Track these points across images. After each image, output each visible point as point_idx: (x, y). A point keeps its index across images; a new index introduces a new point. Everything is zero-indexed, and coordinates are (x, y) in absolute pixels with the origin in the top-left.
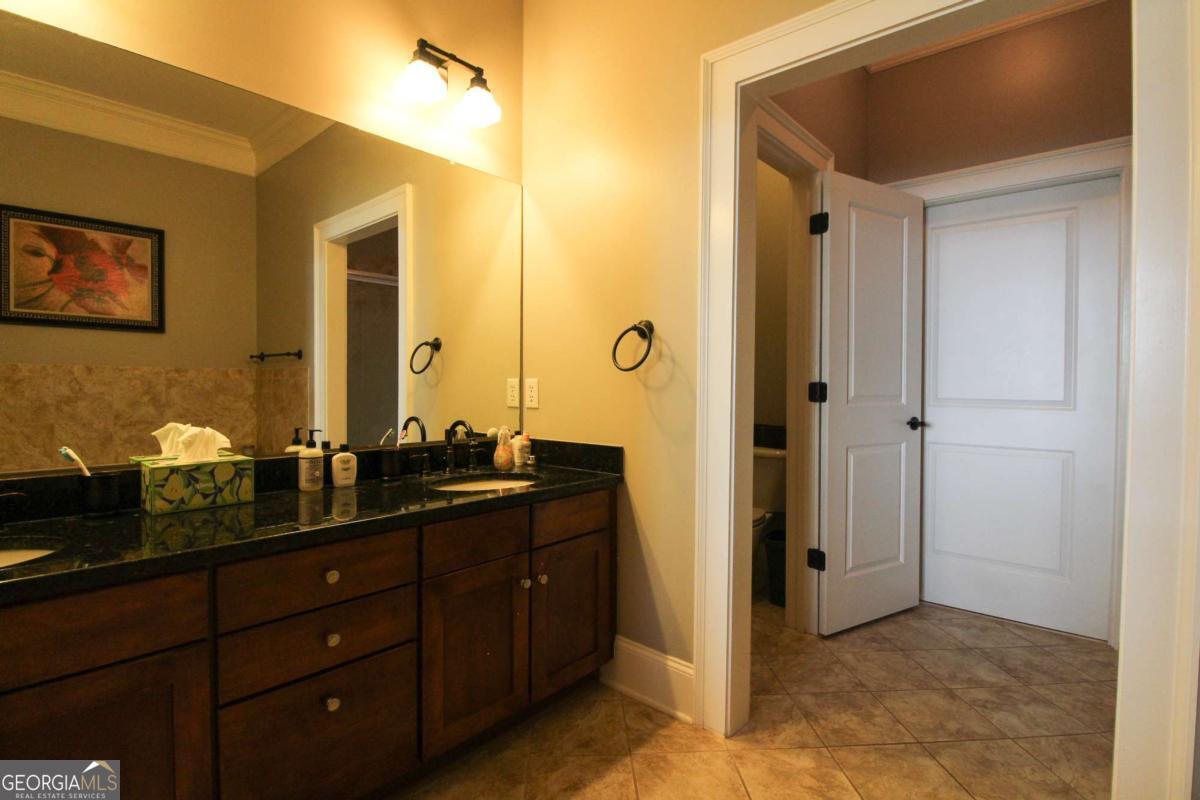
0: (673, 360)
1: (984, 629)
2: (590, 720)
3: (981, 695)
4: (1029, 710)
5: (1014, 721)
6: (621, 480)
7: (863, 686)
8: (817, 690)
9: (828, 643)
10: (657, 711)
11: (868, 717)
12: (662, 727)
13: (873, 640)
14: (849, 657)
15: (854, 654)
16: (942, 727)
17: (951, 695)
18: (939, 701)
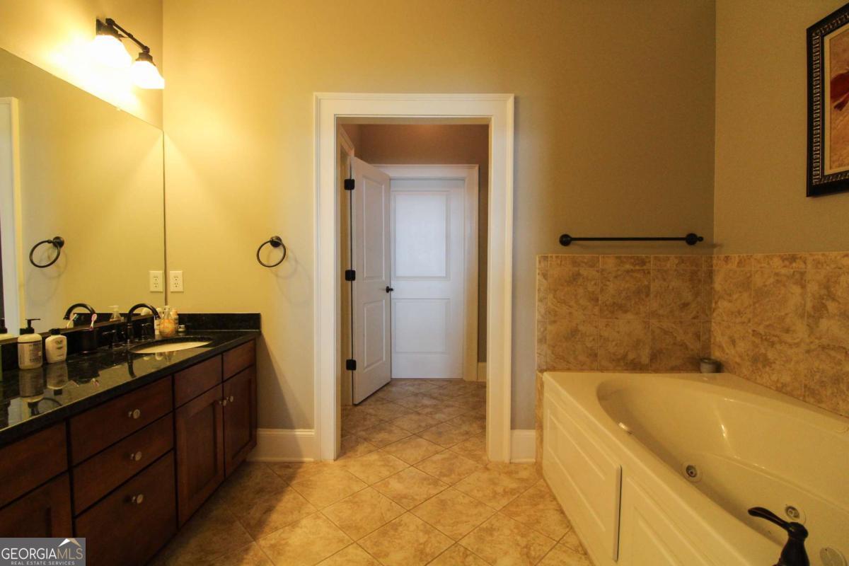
0: (296, 261)
1: (419, 385)
2: (256, 478)
3: (429, 410)
4: (446, 410)
5: (443, 416)
6: (260, 334)
7: (382, 420)
8: (365, 428)
9: (359, 407)
10: (290, 463)
11: (390, 432)
12: (300, 467)
13: (377, 400)
14: (371, 411)
15: (373, 409)
16: (420, 426)
17: (419, 414)
18: (415, 417)
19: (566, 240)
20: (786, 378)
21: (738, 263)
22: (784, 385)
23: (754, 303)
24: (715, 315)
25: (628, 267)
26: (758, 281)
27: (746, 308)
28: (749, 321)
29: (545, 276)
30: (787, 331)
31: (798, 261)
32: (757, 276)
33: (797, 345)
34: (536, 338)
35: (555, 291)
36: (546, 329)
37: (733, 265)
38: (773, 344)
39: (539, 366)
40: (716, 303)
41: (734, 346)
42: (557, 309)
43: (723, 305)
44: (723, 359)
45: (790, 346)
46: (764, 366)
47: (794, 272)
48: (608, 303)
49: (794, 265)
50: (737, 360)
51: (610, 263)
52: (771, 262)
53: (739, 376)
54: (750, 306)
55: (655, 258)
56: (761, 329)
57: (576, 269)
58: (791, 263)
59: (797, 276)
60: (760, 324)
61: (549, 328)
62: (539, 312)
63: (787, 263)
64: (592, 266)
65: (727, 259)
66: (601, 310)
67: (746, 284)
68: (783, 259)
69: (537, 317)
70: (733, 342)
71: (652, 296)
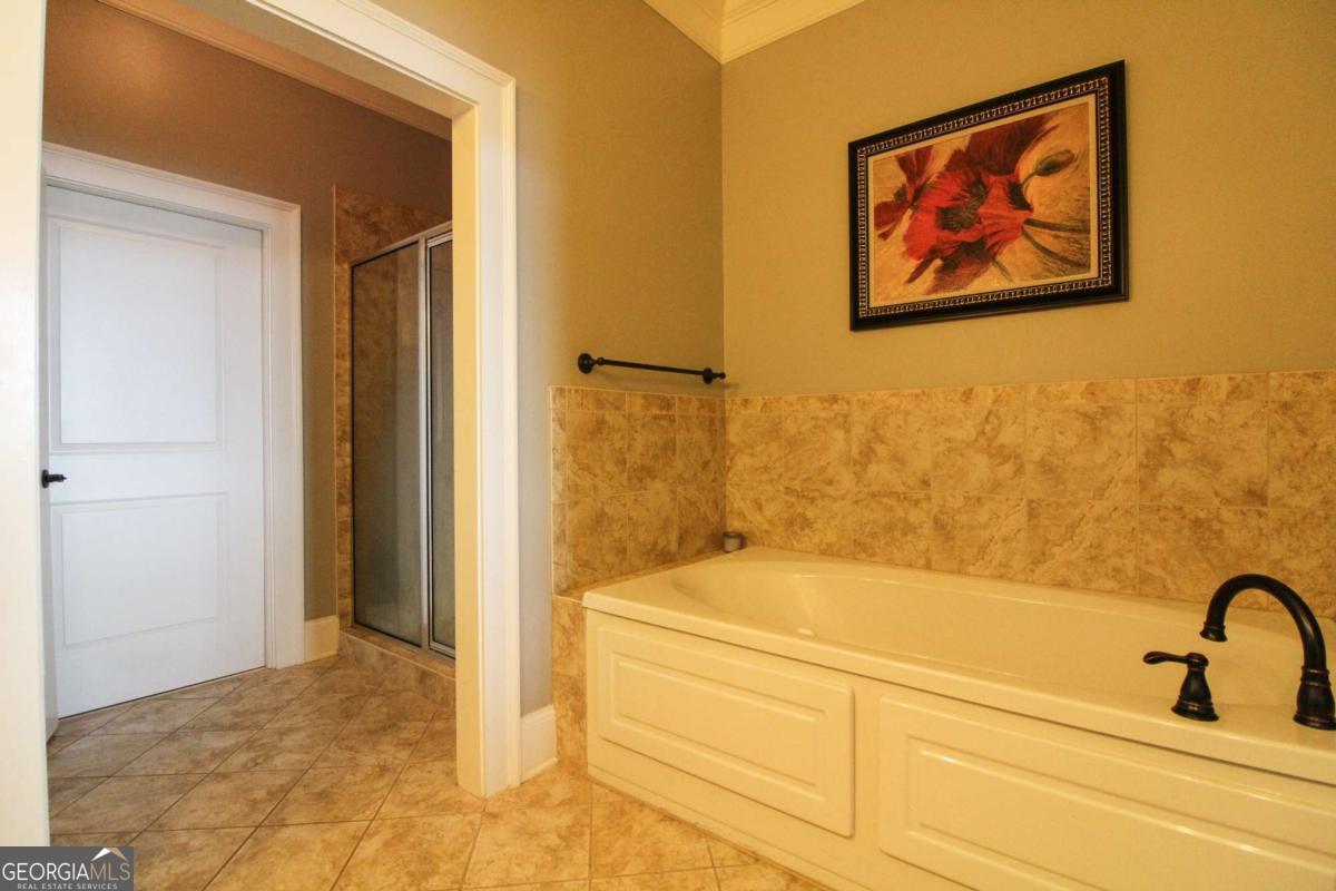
1: (157, 711)
5: (291, 757)
16: (254, 802)
18: (218, 788)
19: (586, 364)
20: (831, 537)
21: (762, 408)
22: (830, 546)
23: (786, 455)
24: (730, 475)
25: (655, 411)
26: (790, 427)
27: (775, 462)
28: (780, 476)
29: (561, 423)
30: (830, 483)
31: (840, 402)
32: (788, 421)
33: (843, 497)
34: (552, 537)
35: (576, 448)
36: (564, 517)
37: (755, 410)
38: (813, 500)
39: (558, 586)
40: (732, 459)
41: (760, 510)
42: (578, 481)
43: (743, 462)
44: (746, 529)
45: (835, 499)
46: (802, 529)
47: (836, 415)
48: (636, 466)
49: (835, 406)
50: (766, 526)
51: (635, 404)
52: (806, 404)
53: (769, 546)
54: (781, 458)
55: (680, 398)
56: (797, 485)
57: (600, 412)
58: (832, 404)
59: (840, 419)
60: (794, 479)
61: (570, 514)
62: (556, 488)
63: (826, 404)
64: (617, 408)
65: (746, 402)
66: (630, 479)
67: (774, 432)
68: (822, 400)
69: (553, 497)
70: (760, 507)
71: (678, 453)
